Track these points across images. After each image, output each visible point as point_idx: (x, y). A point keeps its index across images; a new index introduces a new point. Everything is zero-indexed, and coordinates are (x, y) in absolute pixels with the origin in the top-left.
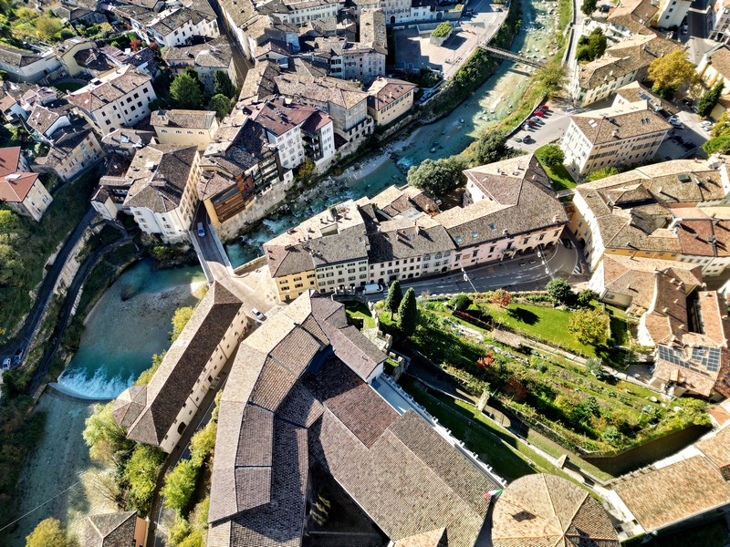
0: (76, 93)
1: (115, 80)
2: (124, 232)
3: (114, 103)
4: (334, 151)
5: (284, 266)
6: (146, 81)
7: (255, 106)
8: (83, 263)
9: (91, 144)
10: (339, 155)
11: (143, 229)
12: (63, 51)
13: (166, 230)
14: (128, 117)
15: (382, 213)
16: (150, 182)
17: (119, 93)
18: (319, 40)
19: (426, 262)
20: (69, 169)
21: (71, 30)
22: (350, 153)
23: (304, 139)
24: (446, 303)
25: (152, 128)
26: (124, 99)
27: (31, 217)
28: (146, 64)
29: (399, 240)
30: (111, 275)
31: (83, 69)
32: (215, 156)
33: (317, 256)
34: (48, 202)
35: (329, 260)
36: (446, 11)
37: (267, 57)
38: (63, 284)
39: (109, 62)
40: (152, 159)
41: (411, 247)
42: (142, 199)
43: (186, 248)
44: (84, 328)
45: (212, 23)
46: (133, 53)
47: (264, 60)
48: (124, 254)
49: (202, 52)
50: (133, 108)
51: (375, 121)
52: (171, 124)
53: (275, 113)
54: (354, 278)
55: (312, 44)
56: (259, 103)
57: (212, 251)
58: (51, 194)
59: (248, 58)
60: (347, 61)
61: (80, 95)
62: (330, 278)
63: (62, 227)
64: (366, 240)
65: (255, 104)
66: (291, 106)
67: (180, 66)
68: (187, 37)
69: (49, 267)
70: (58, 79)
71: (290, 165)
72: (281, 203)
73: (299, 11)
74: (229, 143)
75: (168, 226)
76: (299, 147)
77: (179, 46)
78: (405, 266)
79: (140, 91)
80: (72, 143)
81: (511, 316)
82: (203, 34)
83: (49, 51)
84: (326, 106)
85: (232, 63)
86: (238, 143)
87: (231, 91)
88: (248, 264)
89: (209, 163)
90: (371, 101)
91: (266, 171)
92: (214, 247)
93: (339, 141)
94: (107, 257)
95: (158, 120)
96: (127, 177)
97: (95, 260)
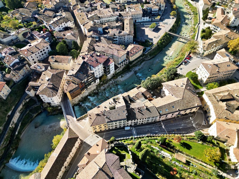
0: (22, 49)
1: (36, 45)
2: (37, 101)
3: (36, 53)
4: (114, 71)
5: (95, 122)
6: (48, 45)
7: (86, 56)
8: (21, 113)
9: (27, 68)
10: (116, 72)
11: (44, 101)
12: (18, 33)
13: (52, 102)
14: (40, 57)
15: (132, 99)
16: (47, 85)
17: (37, 50)
18: (110, 30)
19: (148, 119)
20: (18, 78)
21: (22, 25)
22: (120, 71)
23: (104, 67)
24: (157, 141)
25: (49, 63)
26: (39, 52)
27: (3, 98)
28: (48, 38)
29: (138, 111)
30: (31, 118)
31: (25, 39)
32: (71, 76)
33: (107, 118)
34: (9, 92)
35: (112, 120)
36: (154, 18)
37: (91, 36)
38: (13, 122)
39: (35, 37)
40: (48, 76)
41: (143, 114)
42: (43, 92)
43: (60, 108)
44: (20, 140)
45: (72, 22)
46: (43, 34)
47: (90, 37)
48: (37, 109)
49: (68, 34)
50: (43, 54)
51: (129, 60)
52: (56, 61)
53: (94, 59)
54: (121, 125)
55: (107, 31)
56: (88, 55)
57: (69, 110)
58: (11, 88)
59: (84, 34)
60: (119, 38)
61: (23, 50)
62: (112, 125)
63: (14, 101)
64: (126, 112)
65: (87, 55)
66: (100, 56)
67: (60, 38)
68: (63, 27)
69: (9, 116)
70: (16, 42)
71: (98, 77)
72: (94, 90)
73: (103, 18)
74: (77, 71)
75: (53, 101)
76: (102, 70)
77: (60, 31)
78: (140, 120)
79: (45, 49)
80: (19, 69)
81: (181, 145)
82: (69, 26)
83: (13, 33)
84: (112, 55)
85: (79, 38)
86: (79, 71)
87: (78, 48)
88: (81, 117)
89: (69, 78)
90: (128, 53)
91: (90, 80)
92: (69, 109)
93: (116, 67)
94: (31, 111)
95: (51, 60)
96: (39, 83)
97: (26, 112)
